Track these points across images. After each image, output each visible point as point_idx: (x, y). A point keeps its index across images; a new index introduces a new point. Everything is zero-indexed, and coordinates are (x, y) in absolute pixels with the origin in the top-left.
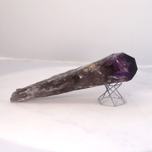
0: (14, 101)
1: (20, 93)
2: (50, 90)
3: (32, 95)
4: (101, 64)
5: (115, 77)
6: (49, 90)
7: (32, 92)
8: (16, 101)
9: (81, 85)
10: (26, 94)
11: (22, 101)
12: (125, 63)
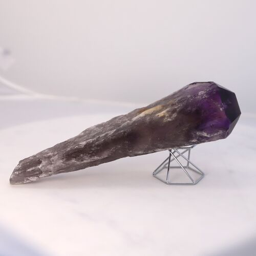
0: (16, 182)
1: (29, 170)
2: (85, 161)
3: (51, 172)
4: (178, 110)
5: (205, 134)
6: (82, 161)
7: (51, 167)
8: (21, 183)
9: (141, 150)
10: (39, 170)
11: (32, 182)
12: (222, 107)
